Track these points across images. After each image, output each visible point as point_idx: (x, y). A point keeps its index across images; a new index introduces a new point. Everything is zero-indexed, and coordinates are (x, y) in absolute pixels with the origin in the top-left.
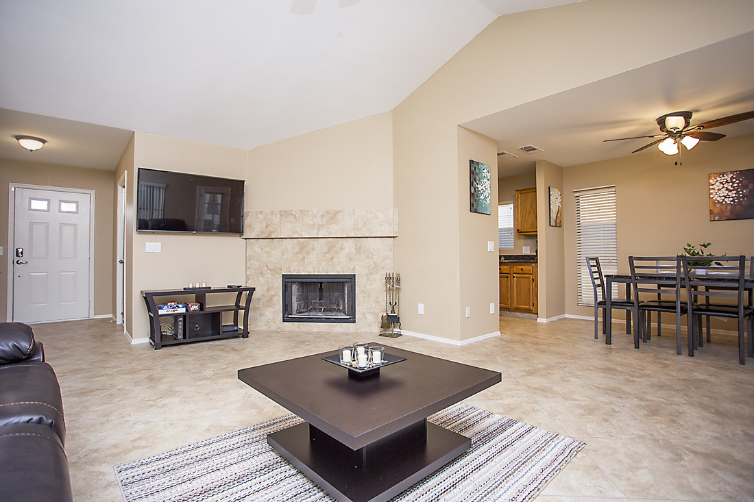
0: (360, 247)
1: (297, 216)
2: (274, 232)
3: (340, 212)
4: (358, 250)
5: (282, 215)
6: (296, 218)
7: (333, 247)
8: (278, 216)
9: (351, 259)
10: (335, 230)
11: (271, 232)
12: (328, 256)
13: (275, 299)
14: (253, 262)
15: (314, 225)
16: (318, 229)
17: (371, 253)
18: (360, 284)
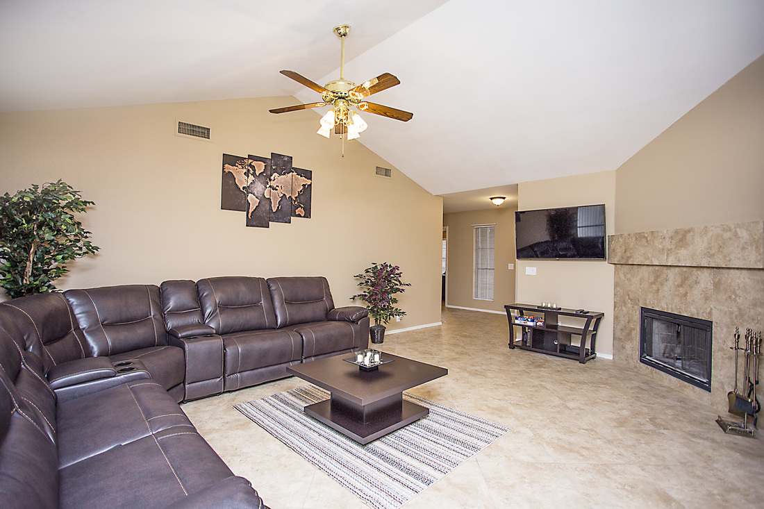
0: (720, 282)
1: (649, 239)
4: (717, 285)
5: (636, 238)
6: (647, 241)
7: (687, 279)
9: (707, 299)
10: (684, 257)
12: (681, 290)
14: (618, 289)
15: (663, 249)
16: (667, 256)
17: (734, 292)
18: (718, 336)
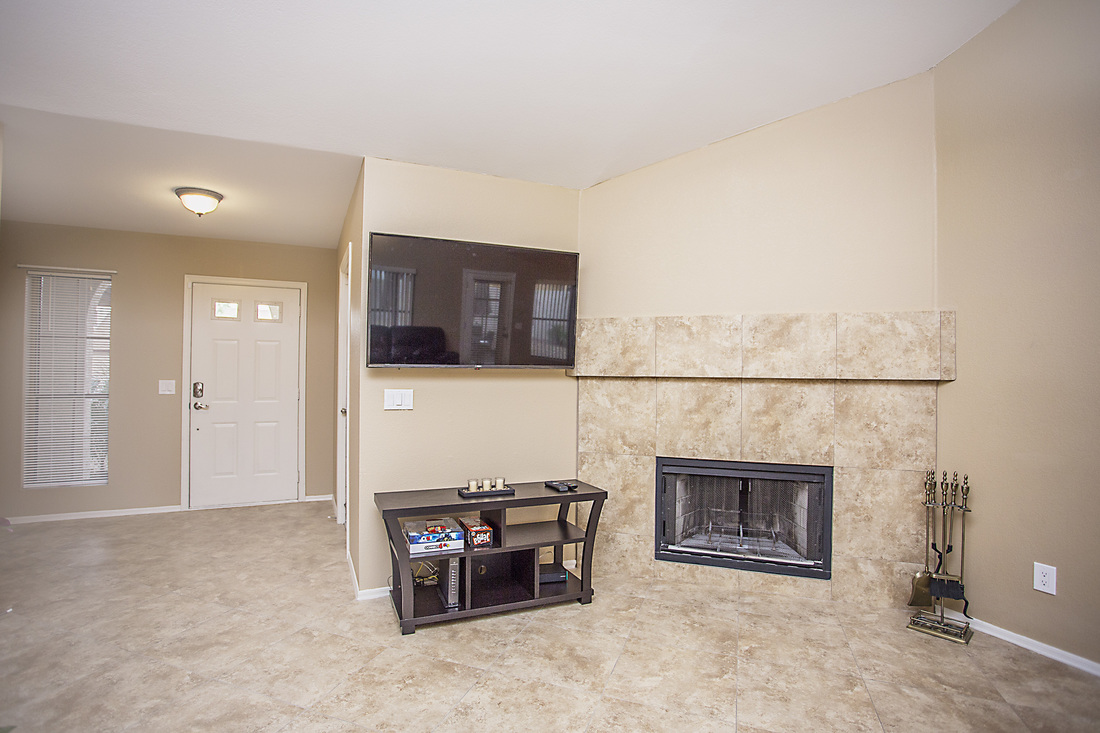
0: (847, 403)
1: (694, 329)
2: (640, 363)
3: (798, 319)
4: (842, 409)
5: (658, 328)
6: (691, 334)
7: (779, 399)
8: (651, 329)
9: (821, 431)
10: (786, 363)
11: (634, 364)
12: (765, 420)
13: (639, 509)
14: (591, 426)
15: (734, 350)
16: (745, 360)
17: (876, 418)
18: (844, 489)
